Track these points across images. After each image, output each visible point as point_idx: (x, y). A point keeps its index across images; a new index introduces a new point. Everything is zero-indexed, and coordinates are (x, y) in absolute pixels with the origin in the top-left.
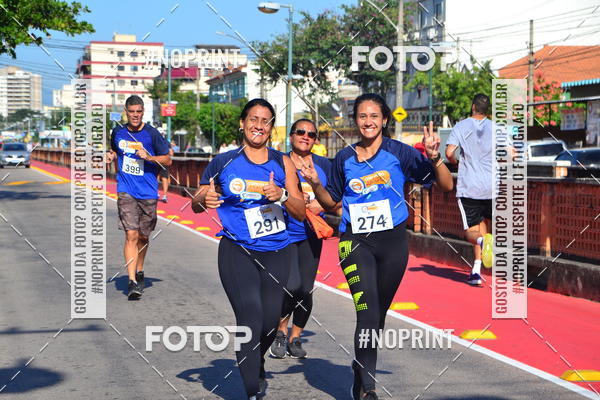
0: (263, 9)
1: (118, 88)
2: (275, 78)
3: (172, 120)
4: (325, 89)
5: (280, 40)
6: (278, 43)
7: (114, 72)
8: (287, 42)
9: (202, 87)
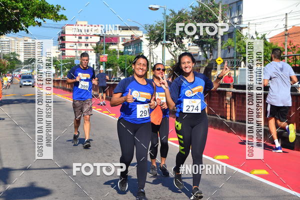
0: (151, 8)
1: (79, 48)
2: (157, 43)
3: (105, 64)
4: (182, 48)
5: (159, 24)
6: (158, 25)
7: (76, 39)
8: (163, 25)
9: (120, 47)
